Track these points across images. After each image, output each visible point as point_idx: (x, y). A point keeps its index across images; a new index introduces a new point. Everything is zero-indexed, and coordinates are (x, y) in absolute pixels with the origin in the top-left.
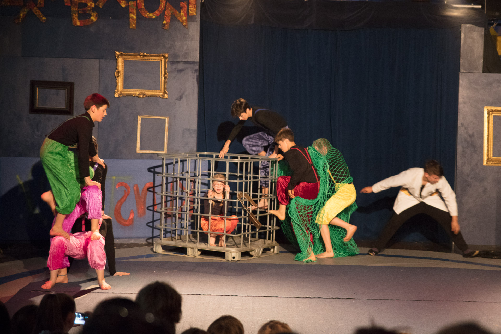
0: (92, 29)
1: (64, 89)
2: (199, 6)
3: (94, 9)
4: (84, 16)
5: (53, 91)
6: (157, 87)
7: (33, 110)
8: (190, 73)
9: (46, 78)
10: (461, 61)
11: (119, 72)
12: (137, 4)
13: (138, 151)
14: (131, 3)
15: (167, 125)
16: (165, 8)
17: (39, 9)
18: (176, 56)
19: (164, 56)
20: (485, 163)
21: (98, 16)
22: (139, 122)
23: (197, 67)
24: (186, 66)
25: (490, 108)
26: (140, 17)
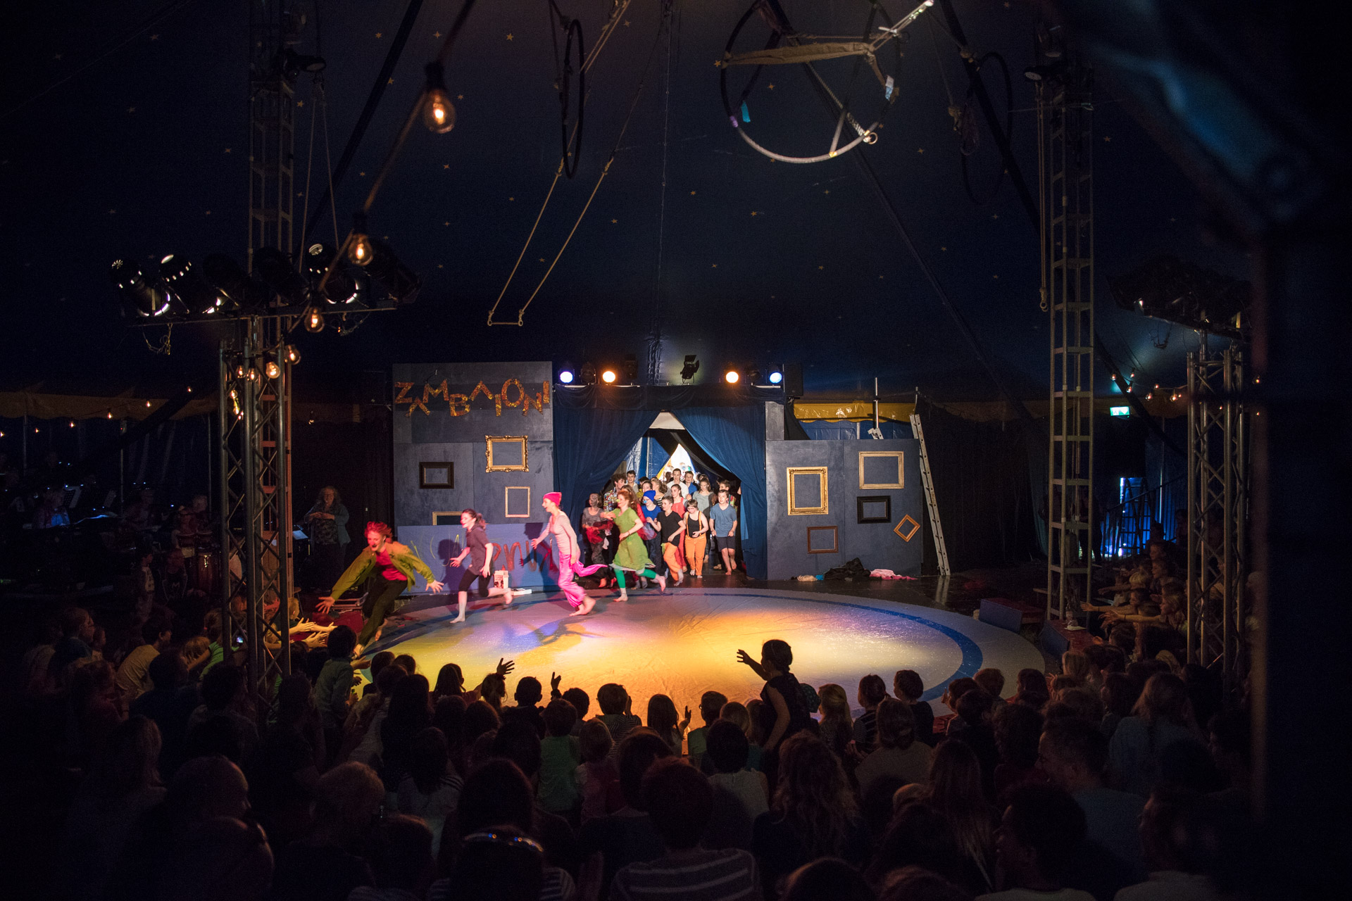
0: (466, 419)
1: (445, 467)
2: (551, 395)
3: (467, 403)
4: (460, 408)
5: (437, 470)
6: (519, 463)
7: (422, 486)
8: (546, 451)
9: (431, 460)
10: (767, 431)
11: (489, 452)
12: (501, 396)
13: (507, 516)
14: (497, 396)
15: (529, 494)
16: (524, 398)
17: (425, 404)
18: (534, 437)
19: (525, 438)
20: (789, 514)
21: (471, 408)
22: (507, 492)
23: (552, 445)
24: (542, 444)
25: (791, 468)
26: (503, 405)
